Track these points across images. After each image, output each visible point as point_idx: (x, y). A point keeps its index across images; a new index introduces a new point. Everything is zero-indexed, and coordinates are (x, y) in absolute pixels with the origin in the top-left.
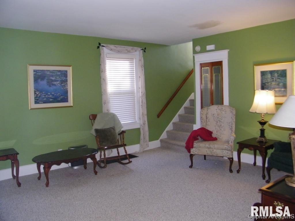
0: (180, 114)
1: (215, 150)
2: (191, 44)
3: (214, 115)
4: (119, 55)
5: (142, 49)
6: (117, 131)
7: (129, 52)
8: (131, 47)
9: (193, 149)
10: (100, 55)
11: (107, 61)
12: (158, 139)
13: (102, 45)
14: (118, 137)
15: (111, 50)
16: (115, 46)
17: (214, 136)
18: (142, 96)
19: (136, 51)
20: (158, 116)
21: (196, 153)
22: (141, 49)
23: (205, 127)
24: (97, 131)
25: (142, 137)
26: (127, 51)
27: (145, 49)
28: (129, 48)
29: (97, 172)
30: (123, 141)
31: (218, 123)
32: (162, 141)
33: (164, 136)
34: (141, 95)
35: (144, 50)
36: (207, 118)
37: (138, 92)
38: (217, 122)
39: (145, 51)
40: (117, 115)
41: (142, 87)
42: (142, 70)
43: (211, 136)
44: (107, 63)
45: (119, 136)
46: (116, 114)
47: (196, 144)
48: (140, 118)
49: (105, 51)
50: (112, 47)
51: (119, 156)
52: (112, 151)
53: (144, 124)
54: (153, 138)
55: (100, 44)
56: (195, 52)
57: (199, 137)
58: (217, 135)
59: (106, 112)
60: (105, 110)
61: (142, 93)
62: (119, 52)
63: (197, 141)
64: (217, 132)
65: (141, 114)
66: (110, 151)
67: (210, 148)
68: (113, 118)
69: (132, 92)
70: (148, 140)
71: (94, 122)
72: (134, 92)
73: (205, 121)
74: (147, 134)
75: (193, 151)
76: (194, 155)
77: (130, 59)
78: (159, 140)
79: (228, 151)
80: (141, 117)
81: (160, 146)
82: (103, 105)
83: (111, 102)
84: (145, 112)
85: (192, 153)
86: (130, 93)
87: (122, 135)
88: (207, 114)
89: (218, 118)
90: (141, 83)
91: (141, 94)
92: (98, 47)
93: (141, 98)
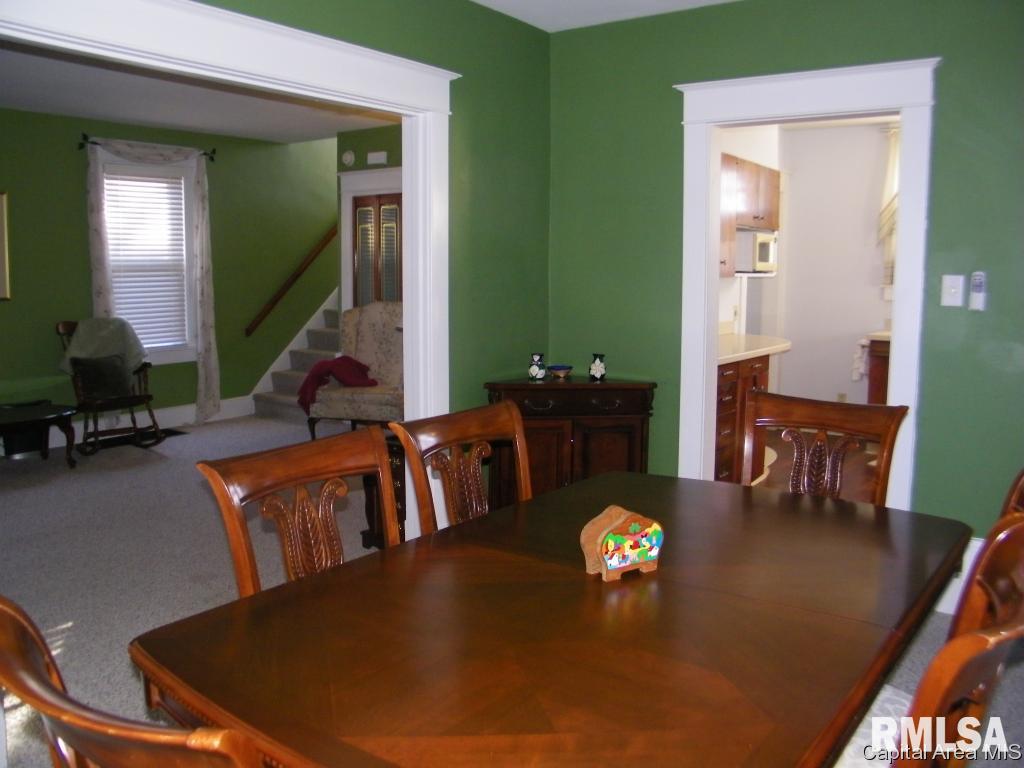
0: (311, 328)
1: (363, 407)
2: (332, 144)
3: (374, 325)
4: (141, 167)
5: (205, 154)
6: (133, 364)
7: (167, 160)
8: (175, 148)
9: (315, 405)
10: (87, 165)
11: (106, 181)
12: (247, 394)
13: (92, 139)
14: (133, 380)
15: (118, 153)
16: (129, 145)
17: (371, 375)
18: (202, 277)
19: (186, 158)
20: (249, 332)
21: (322, 414)
22: (202, 152)
23: (352, 356)
24: (75, 362)
25: (201, 385)
26: (161, 158)
27: (214, 151)
28: (168, 150)
29: (74, 462)
30: (146, 389)
31: (384, 346)
32: (257, 398)
33: (264, 385)
34: (199, 275)
35: (211, 157)
36: (358, 334)
37: (190, 266)
38: (381, 343)
39: (212, 159)
40: (134, 327)
41: (202, 255)
42: (204, 209)
43: (366, 376)
44: (106, 186)
45: (136, 377)
46: (130, 322)
47: (321, 394)
48: (196, 336)
49: (101, 154)
50: (120, 145)
51: (134, 428)
52: (118, 418)
53: (207, 350)
54: (230, 389)
55: (85, 137)
56: (342, 167)
57: (332, 379)
58: (379, 373)
59: (103, 315)
60: (99, 313)
61: (202, 268)
62: (140, 159)
63: (326, 387)
64: (380, 366)
65: (199, 325)
66: (115, 419)
67: (354, 401)
68: (122, 330)
69: (175, 265)
70: (217, 392)
71: (69, 341)
72: (182, 265)
73: (354, 340)
74: (216, 376)
75: (316, 409)
76: (319, 419)
77: (172, 178)
78: (250, 396)
79: (393, 408)
80: (200, 332)
81: (253, 412)
82: (94, 297)
83: (115, 290)
84: (211, 320)
85: (313, 415)
86: (170, 269)
87: (142, 375)
88: (359, 323)
89: (384, 333)
90: (201, 242)
91: (198, 272)
92: (82, 146)
93: (198, 282)
